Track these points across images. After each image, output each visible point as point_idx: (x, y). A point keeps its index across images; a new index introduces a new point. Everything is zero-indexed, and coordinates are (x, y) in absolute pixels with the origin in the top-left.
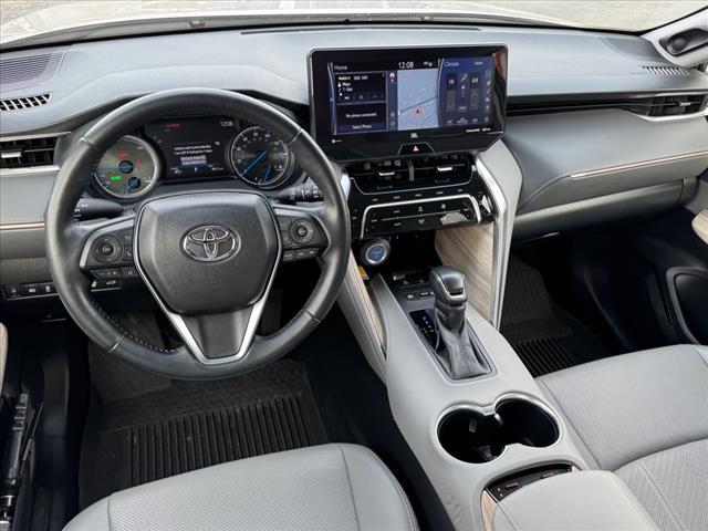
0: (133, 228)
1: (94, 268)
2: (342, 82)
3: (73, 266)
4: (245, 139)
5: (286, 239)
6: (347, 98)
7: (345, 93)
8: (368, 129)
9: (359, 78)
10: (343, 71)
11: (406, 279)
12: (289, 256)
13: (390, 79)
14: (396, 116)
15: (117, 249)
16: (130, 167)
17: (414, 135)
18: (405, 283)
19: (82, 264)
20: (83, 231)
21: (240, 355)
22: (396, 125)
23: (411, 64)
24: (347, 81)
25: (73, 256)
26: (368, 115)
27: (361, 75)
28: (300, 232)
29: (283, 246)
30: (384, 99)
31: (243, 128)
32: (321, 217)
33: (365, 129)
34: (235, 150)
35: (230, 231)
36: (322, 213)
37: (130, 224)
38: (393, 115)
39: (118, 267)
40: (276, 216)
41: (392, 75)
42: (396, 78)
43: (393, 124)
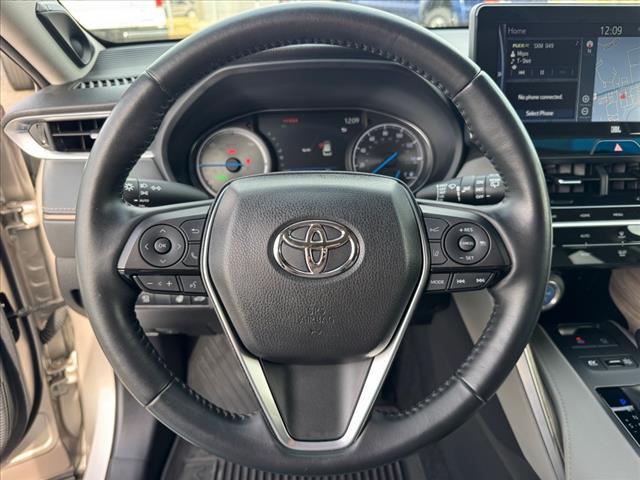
0: (206, 217)
1: (138, 272)
2: (516, 50)
3: (107, 266)
4: (372, 139)
5: (436, 254)
6: (522, 73)
7: (521, 66)
8: (549, 117)
9: (541, 46)
10: (518, 35)
11: (579, 333)
12: (438, 283)
13: (586, 48)
14: (591, 101)
15: (177, 246)
16: (237, 165)
17: (616, 130)
18: (579, 340)
19: (122, 265)
20: (132, 214)
21: (346, 440)
22: (590, 114)
23: (619, 30)
24: (523, 50)
25: (110, 251)
26: (551, 97)
27: (544, 42)
28: (463, 244)
29: (430, 264)
30: (576, 76)
31: (371, 124)
32: (502, 221)
33: (545, 117)
34: (358, 151)
35: (349, 232)
36: (504, 215)
37: (203, 211)
38: (586, 99)
39: (177, 273)
40: (423, 216)
41: (590, 43)
42: (594, 48)
43: (585, 111)
